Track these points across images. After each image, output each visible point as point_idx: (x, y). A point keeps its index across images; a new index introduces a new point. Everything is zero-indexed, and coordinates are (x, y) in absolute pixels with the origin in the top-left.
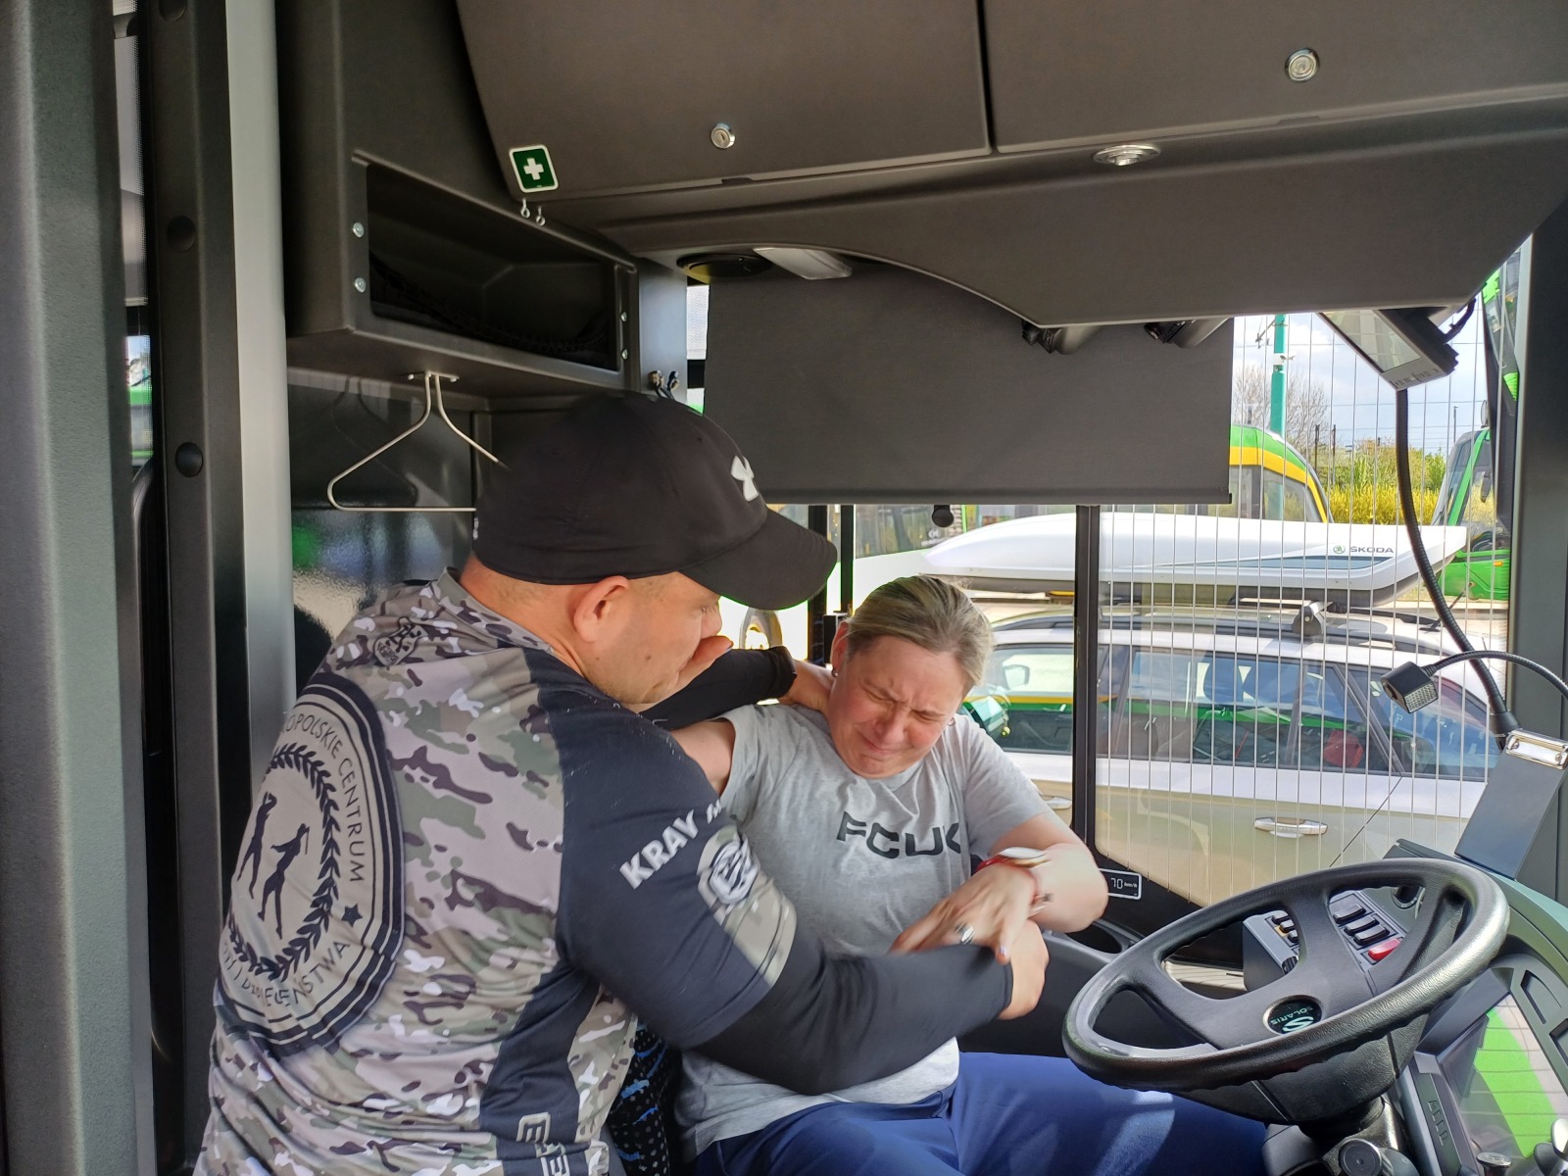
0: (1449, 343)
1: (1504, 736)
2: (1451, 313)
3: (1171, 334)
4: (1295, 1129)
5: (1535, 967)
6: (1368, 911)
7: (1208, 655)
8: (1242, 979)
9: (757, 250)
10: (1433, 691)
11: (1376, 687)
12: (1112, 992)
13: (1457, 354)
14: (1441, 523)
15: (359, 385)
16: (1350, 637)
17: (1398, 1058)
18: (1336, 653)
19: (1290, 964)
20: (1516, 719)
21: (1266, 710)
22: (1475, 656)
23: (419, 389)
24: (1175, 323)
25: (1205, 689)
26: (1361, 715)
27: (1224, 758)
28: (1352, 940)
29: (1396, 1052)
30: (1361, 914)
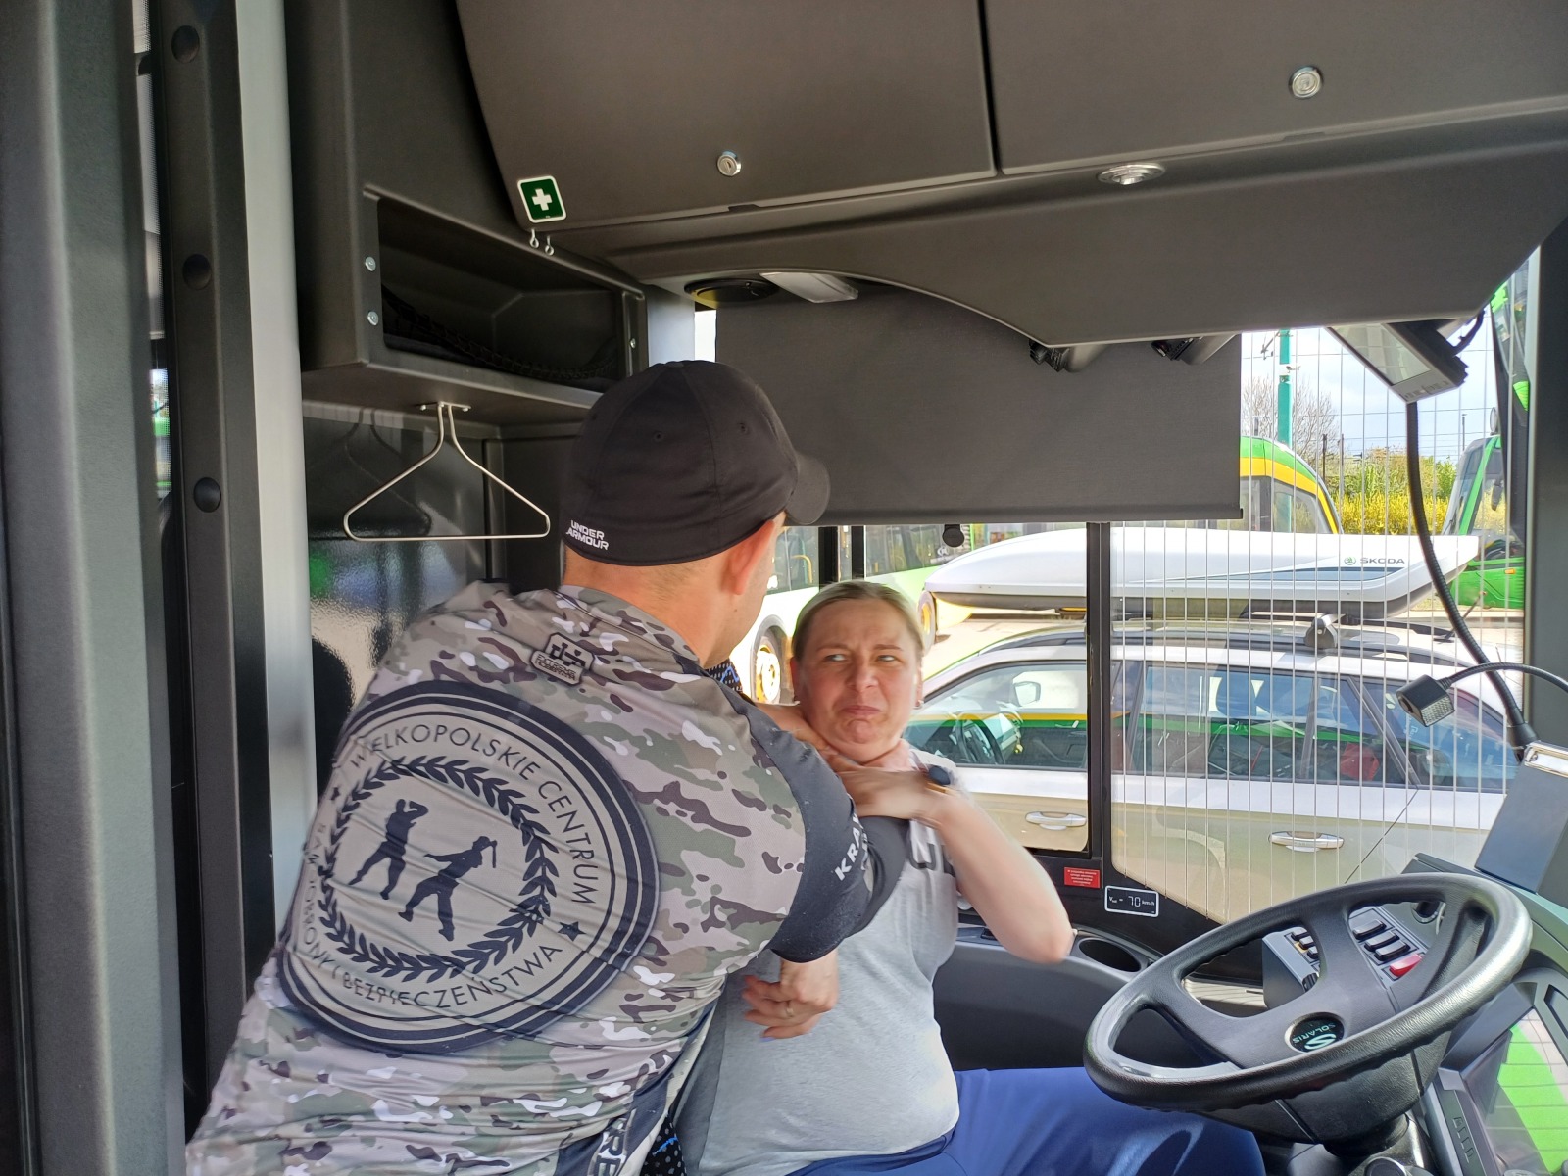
0: (1458, 355)
1: (1522, 747)
2: (1460, 326)
3: (1178, 350)
4: (1320, 1147)
5: (1557, 980)
6: (1388, 926)
7: (1221, 669)
8: (1262, 997)
9: (764, 275)
10: (1450, 705)
11: (1391, 700)
12: (1132, 1011)
13: (1466, 366)
14: (1452, 531)
15: (373, 416)
16: (1365, 649)
17: (1422, 1075)
18: (1350, 665)
19: (1310, 981)
20: (1535, 732)
21: (1280, 723)
22: (1492, 668)
23: (432, 419)
24: (1182, 341)
25: (1218, 704)
26: (1376, 728)
27: (1240, 773)
28: (1372, 955)
29: (1420, 1069)
30: (1381, 929)
